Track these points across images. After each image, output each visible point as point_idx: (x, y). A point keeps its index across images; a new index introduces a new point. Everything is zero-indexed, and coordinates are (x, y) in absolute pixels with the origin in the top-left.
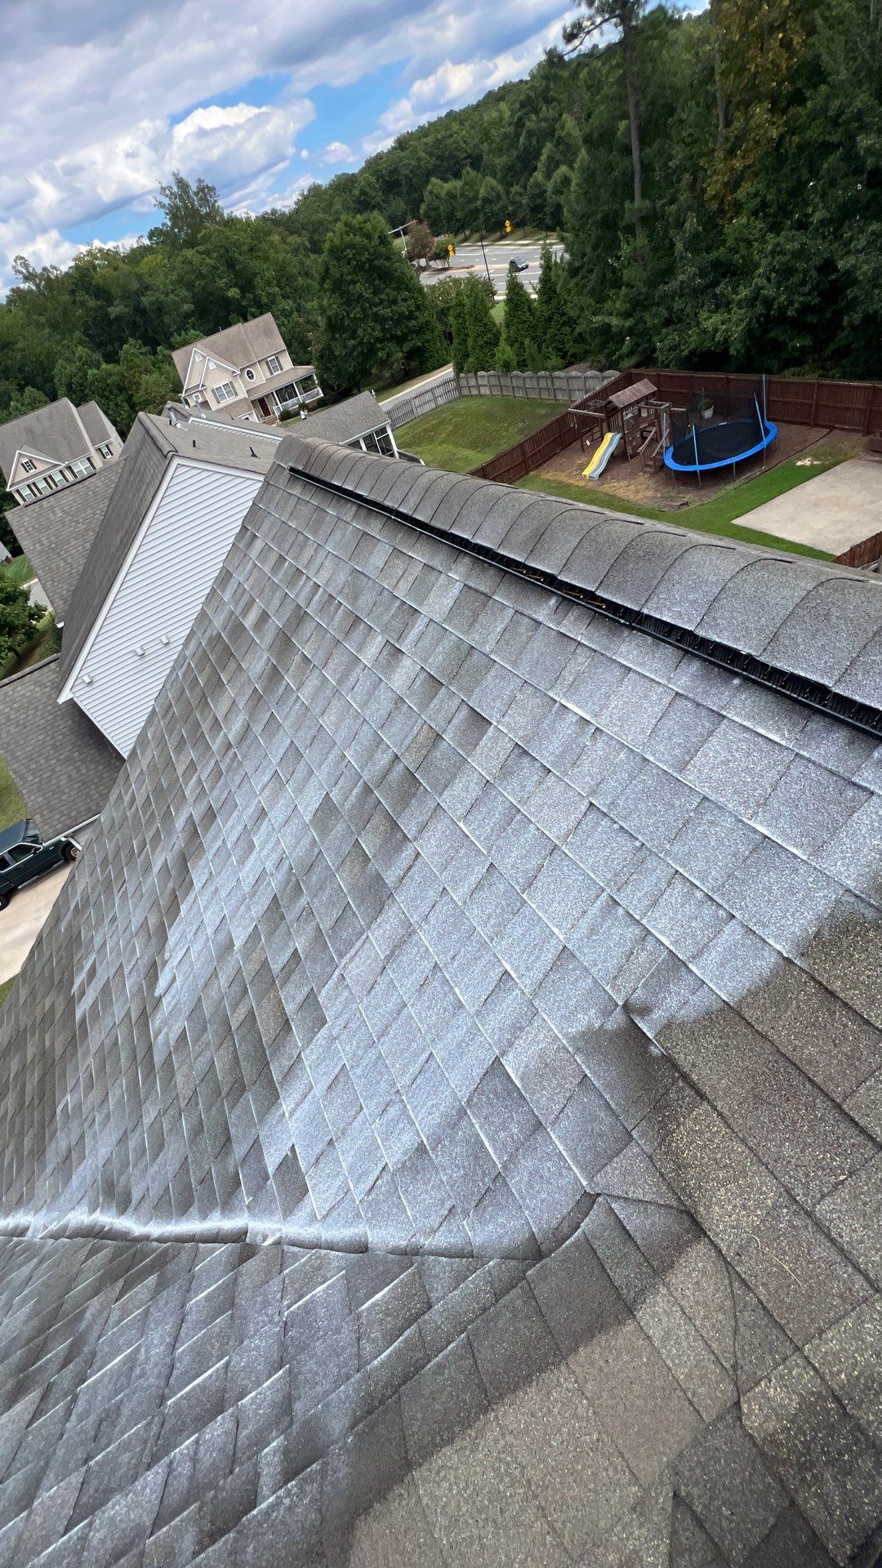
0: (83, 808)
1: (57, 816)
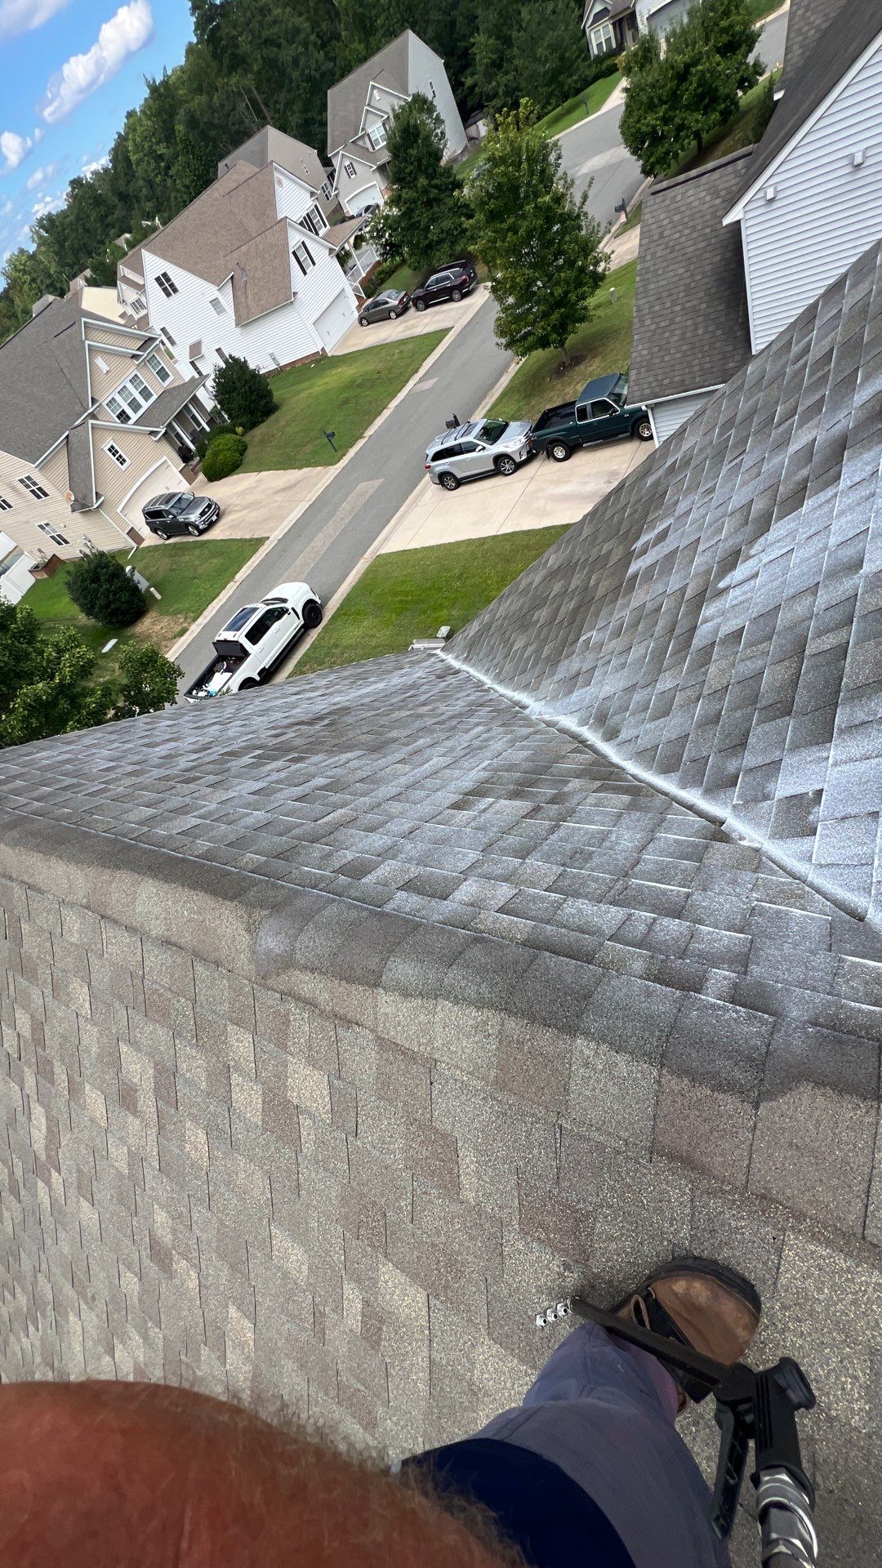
0: (677, 379)
1: (651, 379)
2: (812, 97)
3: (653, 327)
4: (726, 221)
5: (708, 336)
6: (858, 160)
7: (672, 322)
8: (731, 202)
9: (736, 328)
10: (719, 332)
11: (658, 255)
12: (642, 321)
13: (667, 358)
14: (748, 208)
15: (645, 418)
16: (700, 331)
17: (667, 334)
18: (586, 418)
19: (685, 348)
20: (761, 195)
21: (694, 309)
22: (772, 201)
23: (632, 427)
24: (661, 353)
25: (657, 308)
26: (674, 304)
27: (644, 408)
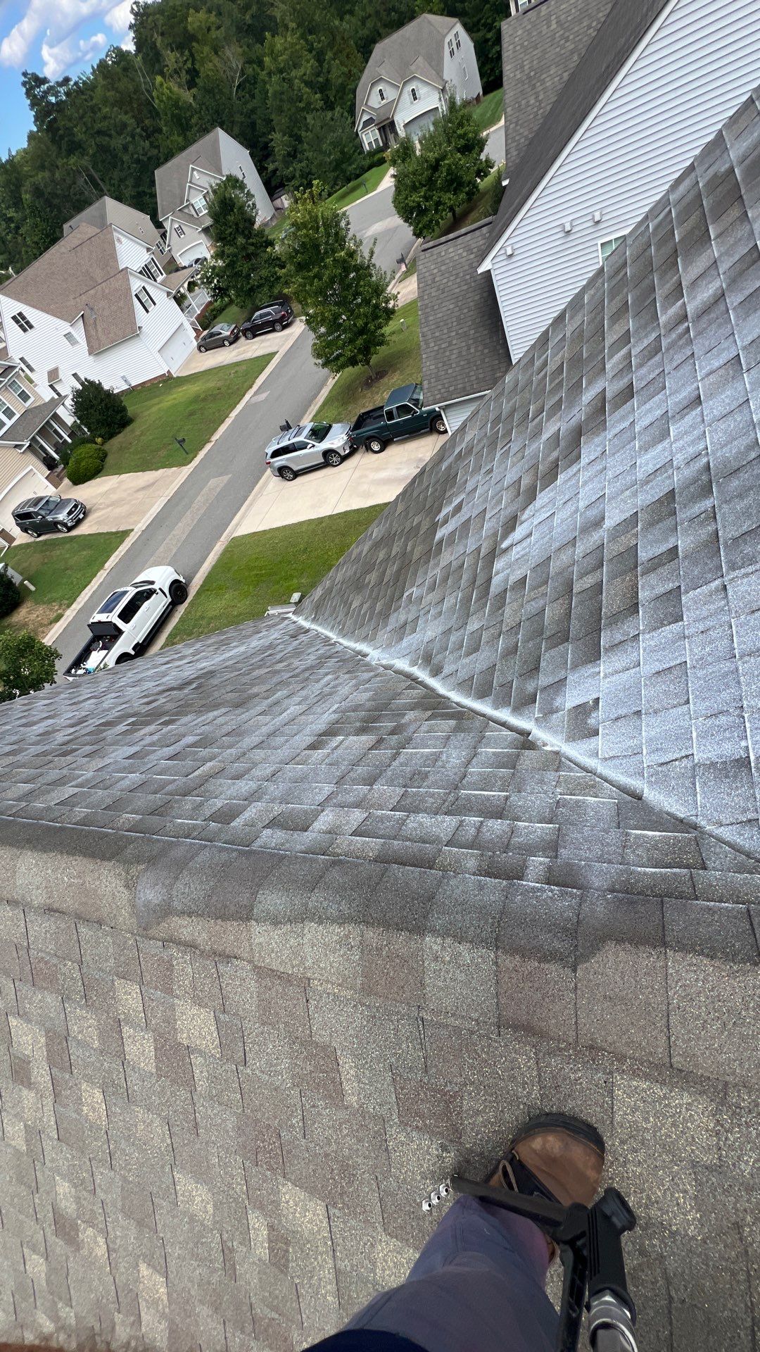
0: (460, 386)
1: (440, 387)
2: (529, 185)
3: (436, 348)
4: (480, 270)
5: (479, 354)
6: (568, 228)
7: (450, 344)
8: (482, 257)
9: (498, 347)
10: (486, 351)
11: (433, 294)
12: (427, 344)
13: (450, 371)
14: (494, 262)
15: (439, 417)
16: (472, 350)
17: (448, 353)
18: (393, 419)
19: (462, 363)
20: (502, 252)
21: (466, 334)
22: (511, 256)
23: (429, 424)
24: (445, 368)
25: (437, 334)
26: (450, 330)
27: (437, 409)
